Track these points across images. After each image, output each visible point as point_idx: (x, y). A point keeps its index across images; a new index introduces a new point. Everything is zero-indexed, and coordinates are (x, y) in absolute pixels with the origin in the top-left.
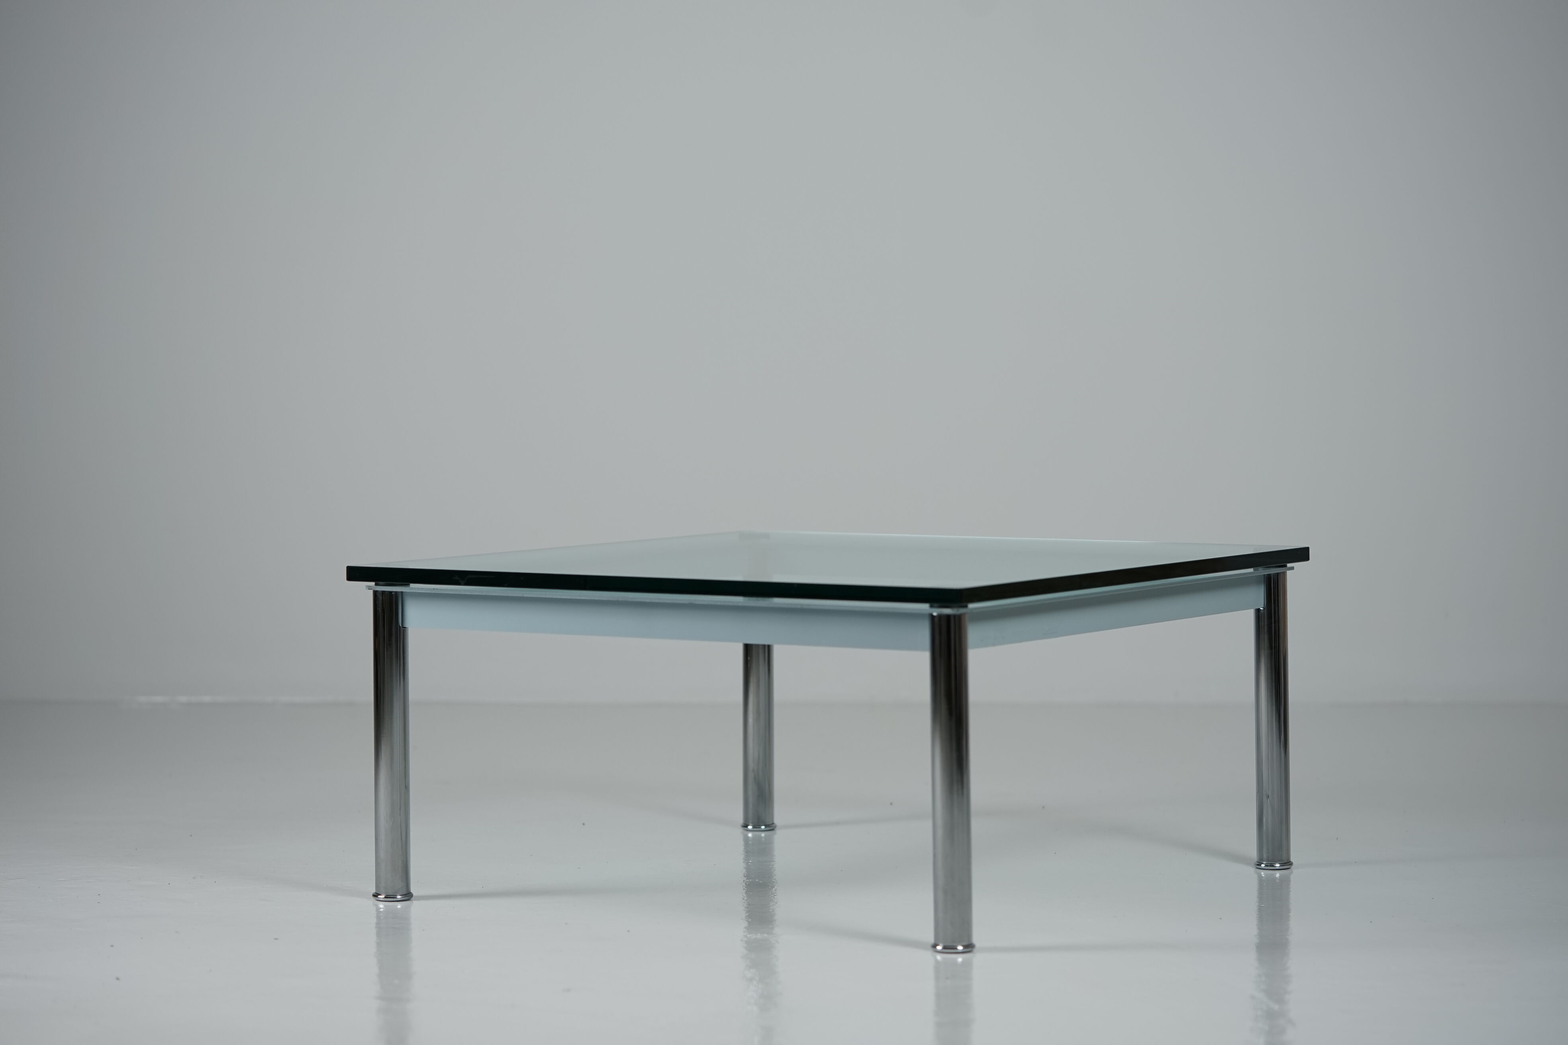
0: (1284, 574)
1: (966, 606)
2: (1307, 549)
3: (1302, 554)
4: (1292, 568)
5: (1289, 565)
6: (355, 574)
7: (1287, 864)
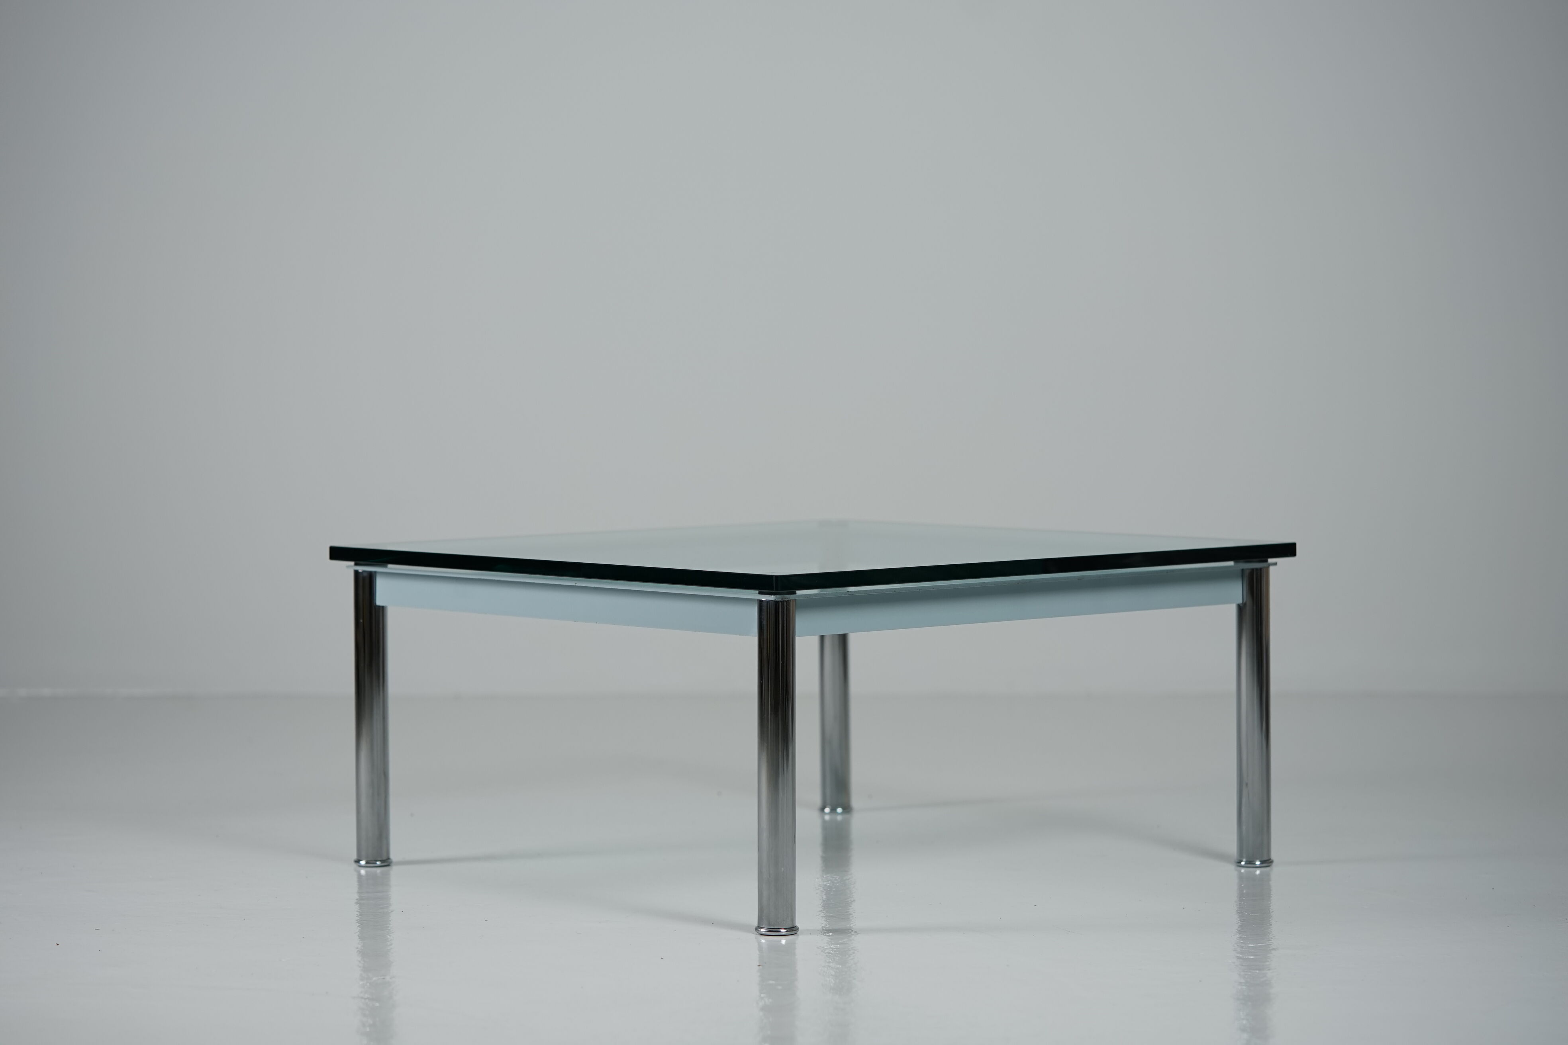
0: (1267, 568)
1: (795, 593)
2: (1294, 544)
3: (1288, 550)
4: (1275, 564)
5: (1270, 560)
6: (337, 553)
7: (1267, 862)
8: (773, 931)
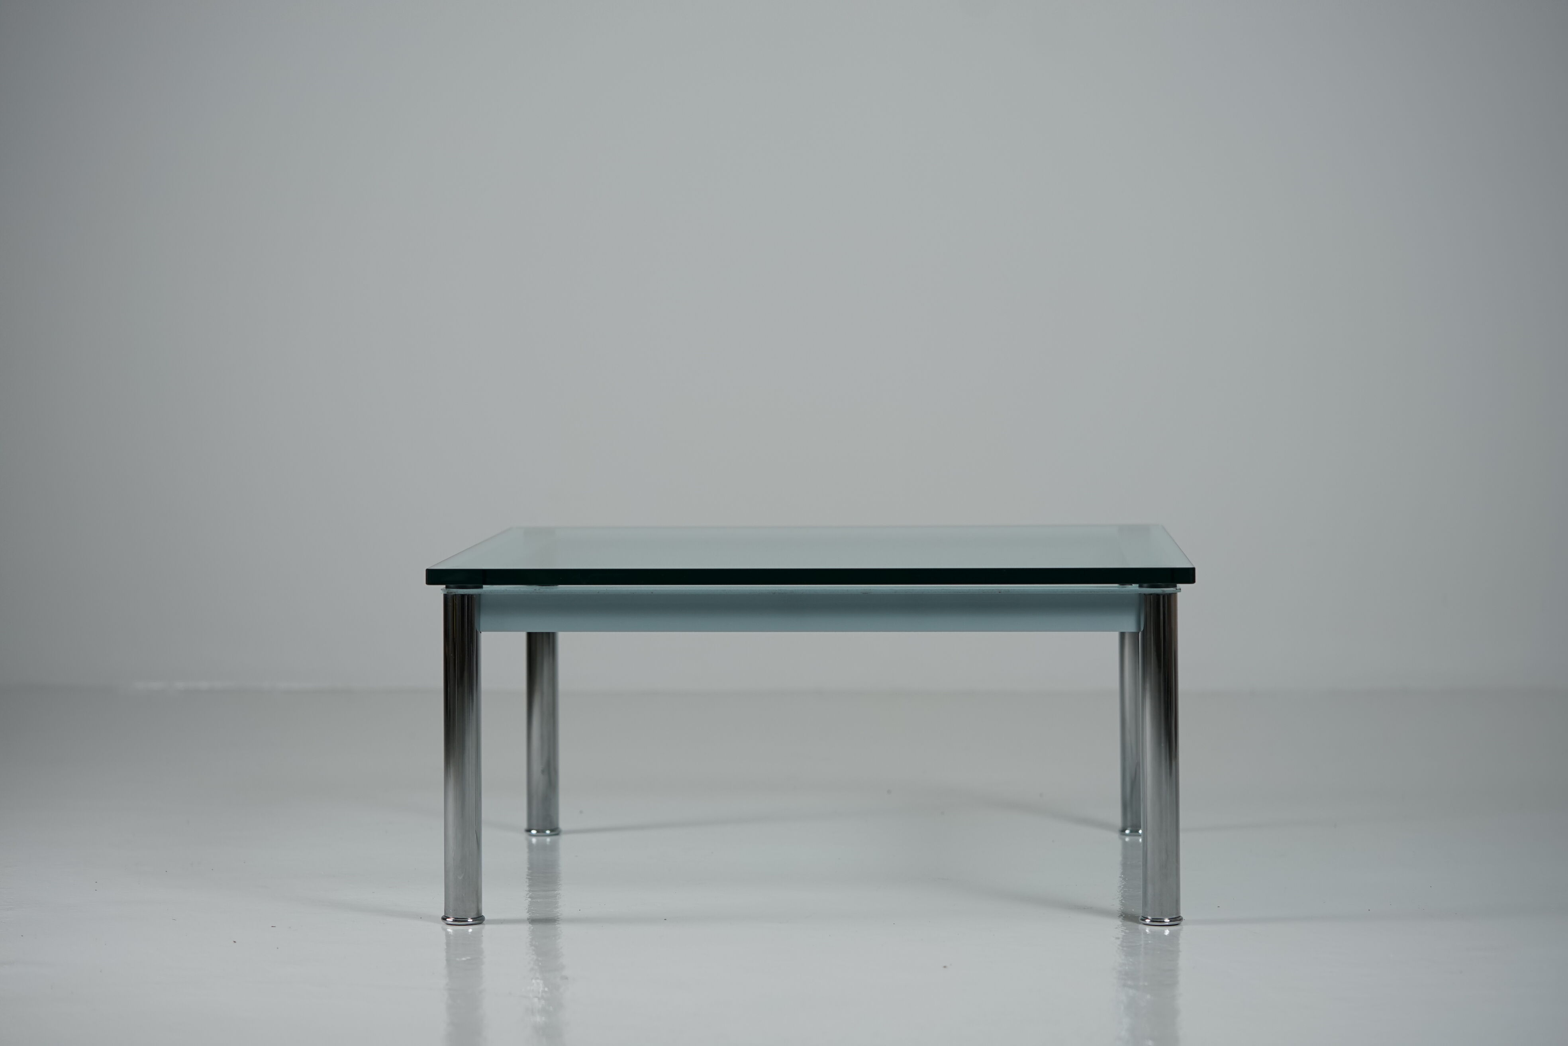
2: (1193, 569)
3: (1187, 575)
8: (460, 921)
